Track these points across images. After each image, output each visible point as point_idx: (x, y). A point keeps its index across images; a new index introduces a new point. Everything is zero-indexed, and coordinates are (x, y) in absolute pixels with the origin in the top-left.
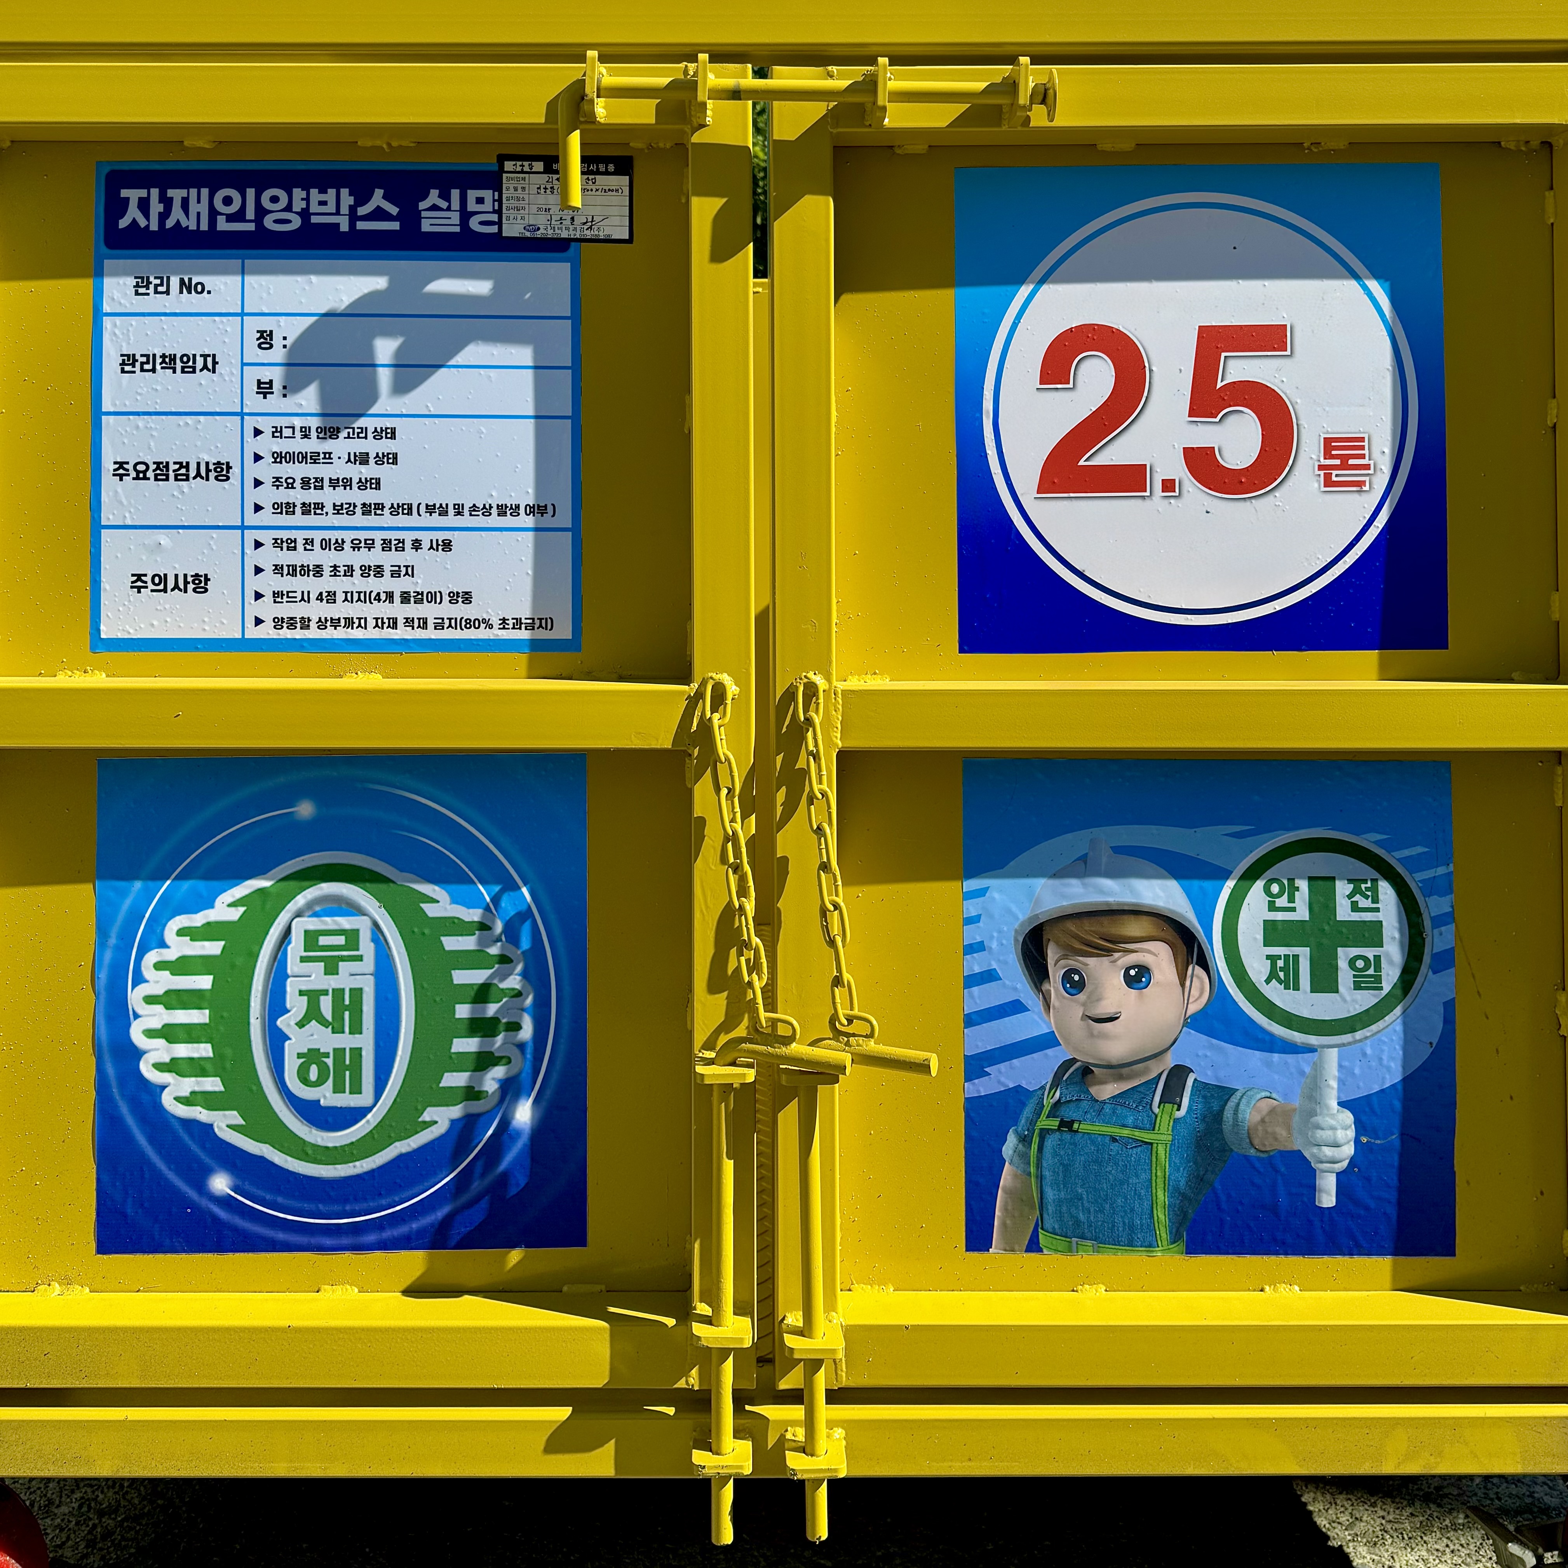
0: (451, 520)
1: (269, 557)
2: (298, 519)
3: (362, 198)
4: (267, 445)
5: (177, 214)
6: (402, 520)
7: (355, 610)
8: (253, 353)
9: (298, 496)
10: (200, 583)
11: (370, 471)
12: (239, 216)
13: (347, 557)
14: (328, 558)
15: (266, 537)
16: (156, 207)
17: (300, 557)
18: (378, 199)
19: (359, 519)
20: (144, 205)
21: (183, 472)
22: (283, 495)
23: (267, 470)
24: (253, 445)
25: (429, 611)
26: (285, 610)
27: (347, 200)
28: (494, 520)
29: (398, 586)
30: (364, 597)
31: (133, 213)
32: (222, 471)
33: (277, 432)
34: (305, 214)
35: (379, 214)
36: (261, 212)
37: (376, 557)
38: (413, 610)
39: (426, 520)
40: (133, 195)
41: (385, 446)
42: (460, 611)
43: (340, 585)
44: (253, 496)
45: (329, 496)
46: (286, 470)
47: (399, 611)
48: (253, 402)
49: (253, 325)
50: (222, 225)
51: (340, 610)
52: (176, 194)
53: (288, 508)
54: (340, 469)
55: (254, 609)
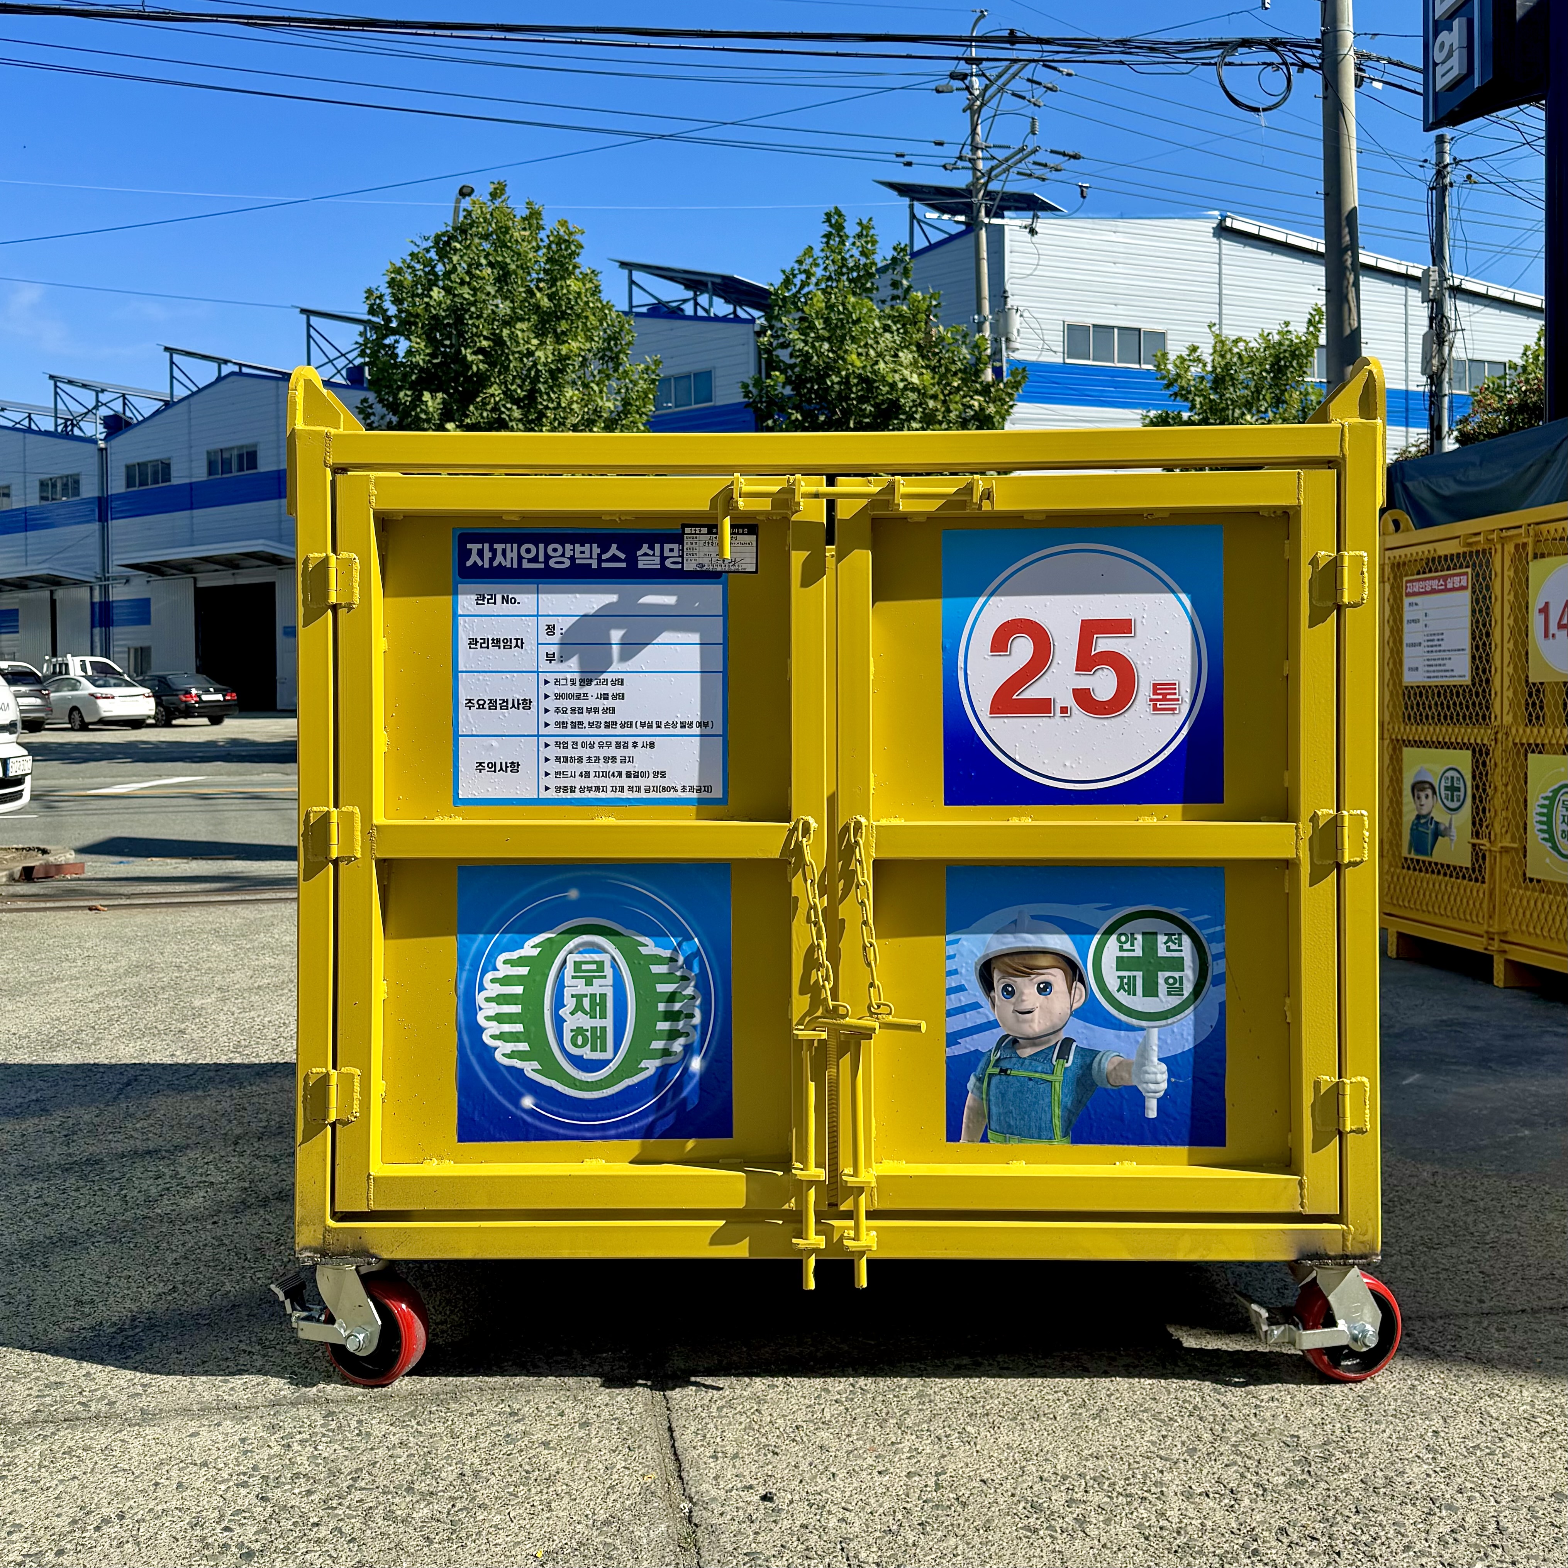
0: (654, 730)
1: (553, 752)
2: (569, 730)
3: (604, 550)
4: (552, 689)
5: (499, 558)
6: (627, 731)
7: (601, 782)
8: (544, 638)
9: (569, 718)
10: (515, 767)
11: (608, 703)
12: (535, 560)
13: (596, 752)
14: (585, 753)
15: (551, 741)
16: (487, 555)
17: (570, 752)
18: (614, 550)
19: (603, 731)
20: (480, 553)
21: (505, 704)
22: (561, 717)
23: (552, 703)
24: (544, 690)
25: (641, 782)
26: (562, 782)
27: (596, 550)
28: (679, 730)
29: (625, 768)
30: (605, 774)
31: (474, 558)
32: (526, 704)
33: (557, 682)
34: (572, 558)
35: (614, 559)
36: (547, 557)
37: (612, 752)
38: (633, 782)
39: (641, 731)
40: (474, 547)
41: (618, 689)
42: (659, 782)
43: (592, 768)
44: (544, 718)
45: (586, 718)
46: (562, 703)
47: (625, 782)
48: (545, 665)
49: (544, 622)
50: (526, 565)
51: (592, 782)
52: (499, 547)
53: (564, 725)
54: (592, 702)
55: (545, 781)
